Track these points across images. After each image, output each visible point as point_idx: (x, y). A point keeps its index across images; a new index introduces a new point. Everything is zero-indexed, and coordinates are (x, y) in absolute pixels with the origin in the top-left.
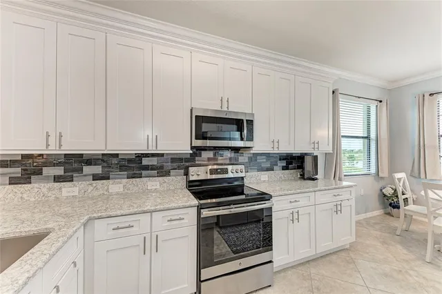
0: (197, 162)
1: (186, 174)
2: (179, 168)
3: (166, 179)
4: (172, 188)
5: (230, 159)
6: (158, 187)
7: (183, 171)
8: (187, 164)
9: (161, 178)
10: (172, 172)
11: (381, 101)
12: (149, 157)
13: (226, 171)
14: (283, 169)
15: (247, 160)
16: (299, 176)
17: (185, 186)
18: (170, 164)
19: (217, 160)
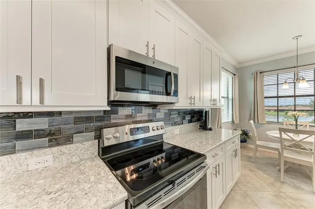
0: (112, 122)
1: (99, 137)
2: (87, 130)
3: (65, 148)
4: (75, 159)
5: (149, 115)
6: (50, 163)
7: (93, 134)
8: (99, 124)
9: (55, 149)
10: (76, 138)
11: (235, 75)
12: (31, 117)
13: (147, 130)
14: (189, 123)
15: (163, 116)
16: (199, 127)
17: (96, 153)
18: (72, 125)
19: (135, 117)
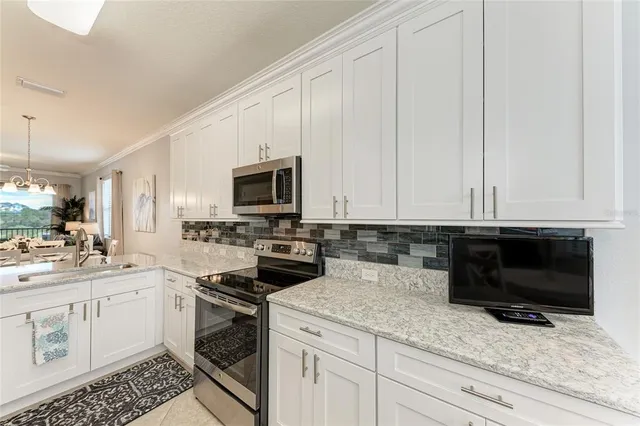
0: (275, 234)
13: (287, 249)
19: (295, 233)
